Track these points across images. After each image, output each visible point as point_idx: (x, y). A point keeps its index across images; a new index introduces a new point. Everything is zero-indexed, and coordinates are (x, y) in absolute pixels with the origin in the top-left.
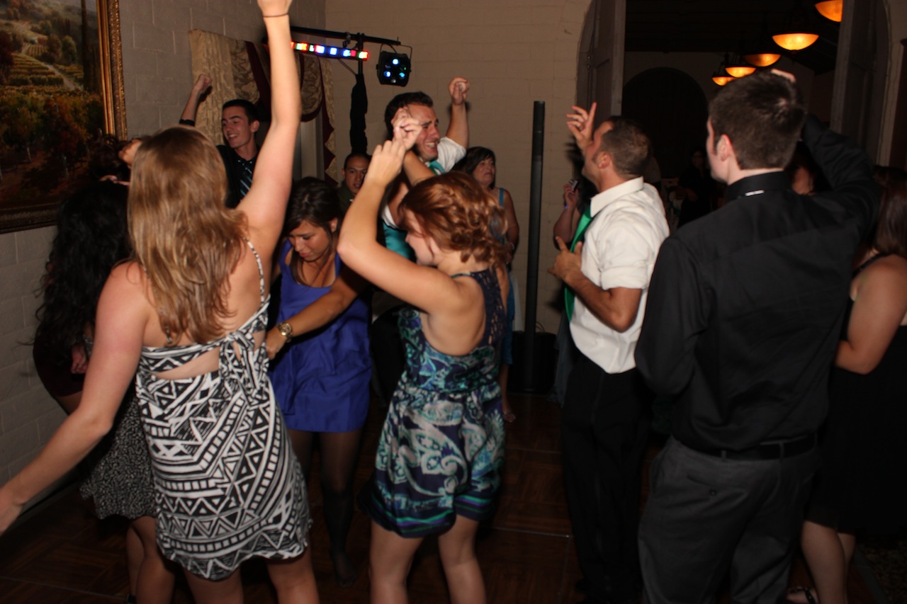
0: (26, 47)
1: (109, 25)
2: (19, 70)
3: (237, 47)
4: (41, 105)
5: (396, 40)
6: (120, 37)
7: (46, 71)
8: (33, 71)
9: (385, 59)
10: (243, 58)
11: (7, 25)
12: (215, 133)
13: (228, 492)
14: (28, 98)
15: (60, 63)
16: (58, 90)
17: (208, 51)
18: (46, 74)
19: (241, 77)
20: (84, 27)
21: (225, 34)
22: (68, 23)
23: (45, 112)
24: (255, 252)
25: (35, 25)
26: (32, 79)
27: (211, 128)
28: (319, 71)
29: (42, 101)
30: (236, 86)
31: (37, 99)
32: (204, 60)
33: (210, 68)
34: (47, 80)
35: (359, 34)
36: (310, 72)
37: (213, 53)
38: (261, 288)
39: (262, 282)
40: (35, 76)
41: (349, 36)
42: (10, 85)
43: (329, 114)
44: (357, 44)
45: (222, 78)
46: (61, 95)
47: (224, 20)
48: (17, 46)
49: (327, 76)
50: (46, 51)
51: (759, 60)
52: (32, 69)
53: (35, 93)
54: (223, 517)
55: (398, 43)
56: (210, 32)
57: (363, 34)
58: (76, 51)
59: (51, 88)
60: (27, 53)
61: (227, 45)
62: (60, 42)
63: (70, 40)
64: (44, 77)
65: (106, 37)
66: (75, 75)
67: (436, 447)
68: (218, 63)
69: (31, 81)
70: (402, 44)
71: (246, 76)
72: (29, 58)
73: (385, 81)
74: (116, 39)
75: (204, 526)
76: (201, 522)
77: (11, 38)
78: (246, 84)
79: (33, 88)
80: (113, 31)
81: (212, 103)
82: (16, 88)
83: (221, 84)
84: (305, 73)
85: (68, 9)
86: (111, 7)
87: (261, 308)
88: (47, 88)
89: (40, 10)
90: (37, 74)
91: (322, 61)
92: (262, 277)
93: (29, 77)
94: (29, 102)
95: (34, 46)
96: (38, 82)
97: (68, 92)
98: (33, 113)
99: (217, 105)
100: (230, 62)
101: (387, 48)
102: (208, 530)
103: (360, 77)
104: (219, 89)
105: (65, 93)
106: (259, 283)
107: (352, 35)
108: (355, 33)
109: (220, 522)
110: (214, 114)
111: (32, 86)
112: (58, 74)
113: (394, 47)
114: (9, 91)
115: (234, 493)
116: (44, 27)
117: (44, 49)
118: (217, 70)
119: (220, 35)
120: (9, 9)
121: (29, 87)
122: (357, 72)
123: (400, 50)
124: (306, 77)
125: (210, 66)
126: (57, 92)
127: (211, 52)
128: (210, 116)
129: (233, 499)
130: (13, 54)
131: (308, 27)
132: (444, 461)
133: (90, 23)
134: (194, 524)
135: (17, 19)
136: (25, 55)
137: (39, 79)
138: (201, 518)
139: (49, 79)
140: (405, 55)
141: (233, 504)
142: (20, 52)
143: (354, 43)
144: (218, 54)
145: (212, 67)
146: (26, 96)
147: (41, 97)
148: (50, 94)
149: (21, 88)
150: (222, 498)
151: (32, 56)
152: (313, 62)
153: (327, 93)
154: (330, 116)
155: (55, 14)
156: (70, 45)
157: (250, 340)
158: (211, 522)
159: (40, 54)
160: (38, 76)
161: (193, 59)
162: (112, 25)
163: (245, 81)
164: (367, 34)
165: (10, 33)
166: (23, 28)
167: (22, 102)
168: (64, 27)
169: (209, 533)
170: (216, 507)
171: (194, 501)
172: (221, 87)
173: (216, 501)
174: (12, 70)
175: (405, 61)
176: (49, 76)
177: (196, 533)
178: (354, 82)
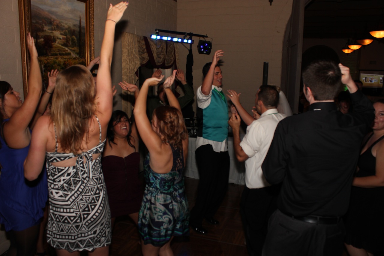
0: (58, 41)
1: (90, 31)
2: (54, 50)
3: (140, 39)
4: (62, 63)
5: (206, 35)
6: (94, 36)
7: (65, 50)
8: (60, 50)
9: (201, 43)
10: (143, 43)
11: (51, 32)
12: (130, 74)
13: (78, 215)
14: (57, 61)
15: (70, 47)
16: (69, 57)
17: (128, 40)
18: (64, 51)
19: (141, 51)
20: (80, 32)
21: (135, 34)
22: (74, 31)
23: (63, 66)
24: (99, 122)
25: (62, 32)
26: (59, 53)
27: (129, 72)
28: (173, 48)
29: (62, 62)
30: (139, 55)
31: (61, 61)
32: (127, 44)
33: (129, 48)
34: (65, 53)
35: (190, 33)
36: (170, 49)
37: (130, 41)
38: (100, 137)
39: (100, 135)
40: (60, 52)
41: (186, 34)
42: (51, 56)
43: (177, 66)
44: (189, 37)
45: (134, 52)
46: (70, 59)
47: (135, 28)
48: (55, 41)
49: (177, 50)
50: (65, 42)
51: (363, 42)
52: (59, 49)
53: (60, 59)
54: (74, 226)
55: (207, 37)
56: (130, 33)
57: (192, 33)
58: (76, 41)
59: (66, 56)
60: (58, 43)
61: (136, 38)
62: (70, 38)
63: (74, 37)
64: (64, 52)
65: (88, 36)
66: (76, 51)
67: (161, 212)
68: (132, 45)
69: (59, 54)
70: (208, 37)
71: (143, 50)
72: (59, 45)
73: (200, 52)
74: (92, 37)
75: (66, 228)
76: (65, 226)
77: (53, 38)
78: (143, 54)
79: (59, 57)
80: (91, 33)
81: (129, 62)
82: (53, 57)
83: (133, 54)
84: (168, 49)
85: (75, 25)
86: (91, 24)
87: (99, 145)
88: (65, 57)
89: (64, 26)
90: (61, 51)
91: (175, 44)
92: (101, 133)
93: (58, 53)
94: (58, 62)
95: (61, 40)
96: (61, 54)
97: (73, 58)
98: (59, 67)
99: (131, 63)
100: (137, 45)
101: (202, 39)
102: (67, 230)
103: (190, 51)
104: (132, 56)
105: (71, 58)
106: (99, 135)
107: (187, 33)
108: (189, 32)
109: (72, 227)
110: (130, 66)
111: (59, 56)
112: (69, 51)
113: (205, 38)
114: (50, 58)
115: (80, 216)
116: (65, 33)
117: (64, 41)
118: (132, 48)
119: (133, 34)
120: (52, 26)
121: (58, 56)
122: (189, 49)
123: (207, 39)
124: (168, 51)
125: (129, 47)
126: (68, 58)
127: (129, 41)
128: (128, 67)
129: (79, 219)
130: (53, 44)
131: (169, 30)
132: (163, 217)
133: (82, 31)
134: (62, 226)
135: (55, 30)
136: (57, 44)
137: (62, 53)
138: (65, 224)
139: (66, 53)
140: (209, 42)
141: (79, 221)
142: (55, 43)
143: (188, 37)
144: (132, 42)
145: (130, 47)
146: (57, 60)
147: (62, 60)
148: (66, 59)
149: (55, 57)
150: (75, 217)
151: (60, 44)
152: (171, 44)
153: (177, 57)
154: (177, 67)
155: (69, 27)
156: (74, 39)
157: (91, 157)
158: (69, 226)
159: (63, 43)
160: (62, 52)
161: (122, 44)
162: (91, 31)
163: (143, 53)
164: (194, 33)
165: (52, 36)
166: (57, 34)
167: (55, 62)
168: (72, 32)
169: (67, 231)
170: (72, 221)
171: (63, 216)
172: (133, 55)
173: (72, 218)
174: (52, 50)
175: (210, 44)
176: (66, 52)
177: (62, 230)
178: (188, 53)
